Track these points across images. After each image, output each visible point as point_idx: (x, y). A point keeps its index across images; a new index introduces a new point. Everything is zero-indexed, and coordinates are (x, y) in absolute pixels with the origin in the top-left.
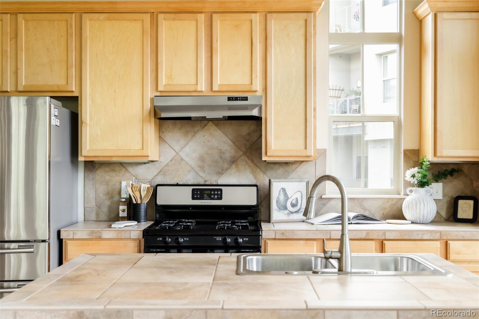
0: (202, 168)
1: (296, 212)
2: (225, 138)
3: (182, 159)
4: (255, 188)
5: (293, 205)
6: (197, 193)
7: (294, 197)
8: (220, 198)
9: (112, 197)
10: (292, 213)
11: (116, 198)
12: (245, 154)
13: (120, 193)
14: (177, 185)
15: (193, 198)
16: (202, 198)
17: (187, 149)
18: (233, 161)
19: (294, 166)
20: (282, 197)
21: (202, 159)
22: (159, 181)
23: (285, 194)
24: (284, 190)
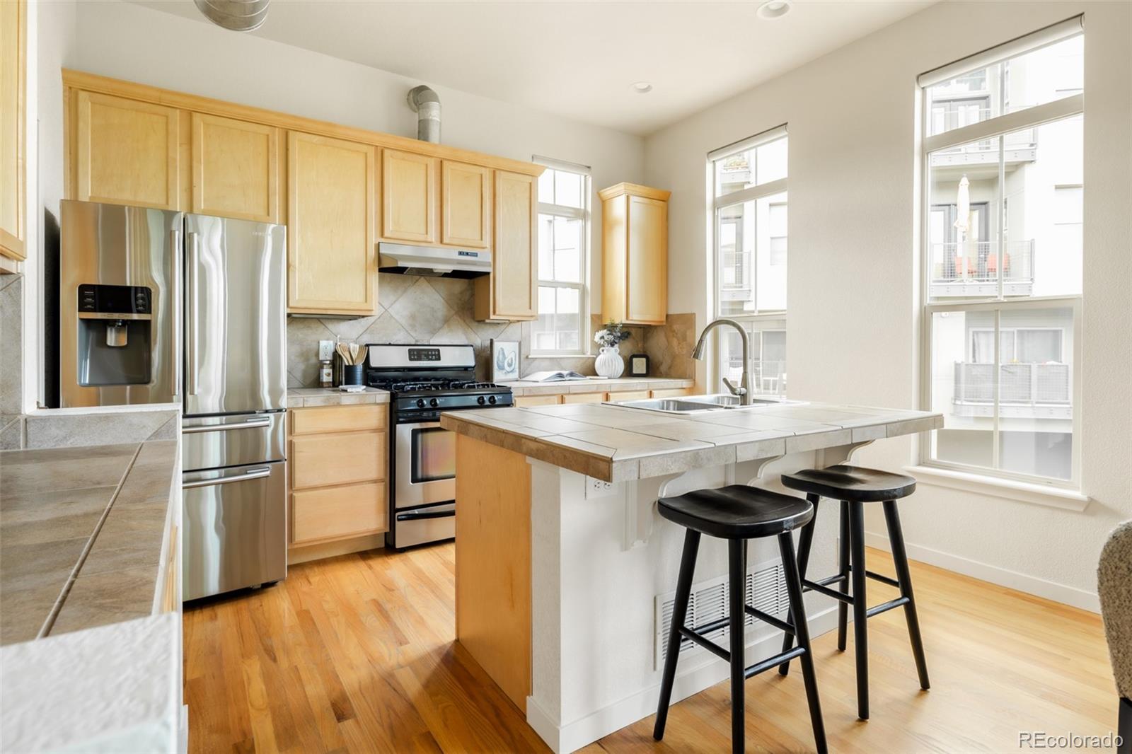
0: (413, 326)
1: (512, 371)
2: (437, 296)
3: (391, 317)
4: (472, 348)
5: (510, 365)
6: (415, 354)
7: (510, 357)
8: (439, 359)
9: (307, 359)
10: (508, 372)
11: (313, 361)
12: (457, 313)
13: (317, 354)
14: (390, 345)
15: (411, 359)
16: (419, 359)
17: (397, 306)
18: (446, 321)
19: (502, 327)
20: (501, 357)
21: (413, 317)
22: (366, 339)
23: (504, 354)
24: (502, 349)
